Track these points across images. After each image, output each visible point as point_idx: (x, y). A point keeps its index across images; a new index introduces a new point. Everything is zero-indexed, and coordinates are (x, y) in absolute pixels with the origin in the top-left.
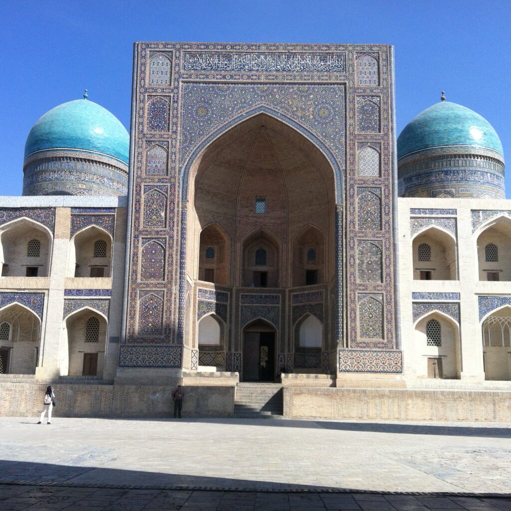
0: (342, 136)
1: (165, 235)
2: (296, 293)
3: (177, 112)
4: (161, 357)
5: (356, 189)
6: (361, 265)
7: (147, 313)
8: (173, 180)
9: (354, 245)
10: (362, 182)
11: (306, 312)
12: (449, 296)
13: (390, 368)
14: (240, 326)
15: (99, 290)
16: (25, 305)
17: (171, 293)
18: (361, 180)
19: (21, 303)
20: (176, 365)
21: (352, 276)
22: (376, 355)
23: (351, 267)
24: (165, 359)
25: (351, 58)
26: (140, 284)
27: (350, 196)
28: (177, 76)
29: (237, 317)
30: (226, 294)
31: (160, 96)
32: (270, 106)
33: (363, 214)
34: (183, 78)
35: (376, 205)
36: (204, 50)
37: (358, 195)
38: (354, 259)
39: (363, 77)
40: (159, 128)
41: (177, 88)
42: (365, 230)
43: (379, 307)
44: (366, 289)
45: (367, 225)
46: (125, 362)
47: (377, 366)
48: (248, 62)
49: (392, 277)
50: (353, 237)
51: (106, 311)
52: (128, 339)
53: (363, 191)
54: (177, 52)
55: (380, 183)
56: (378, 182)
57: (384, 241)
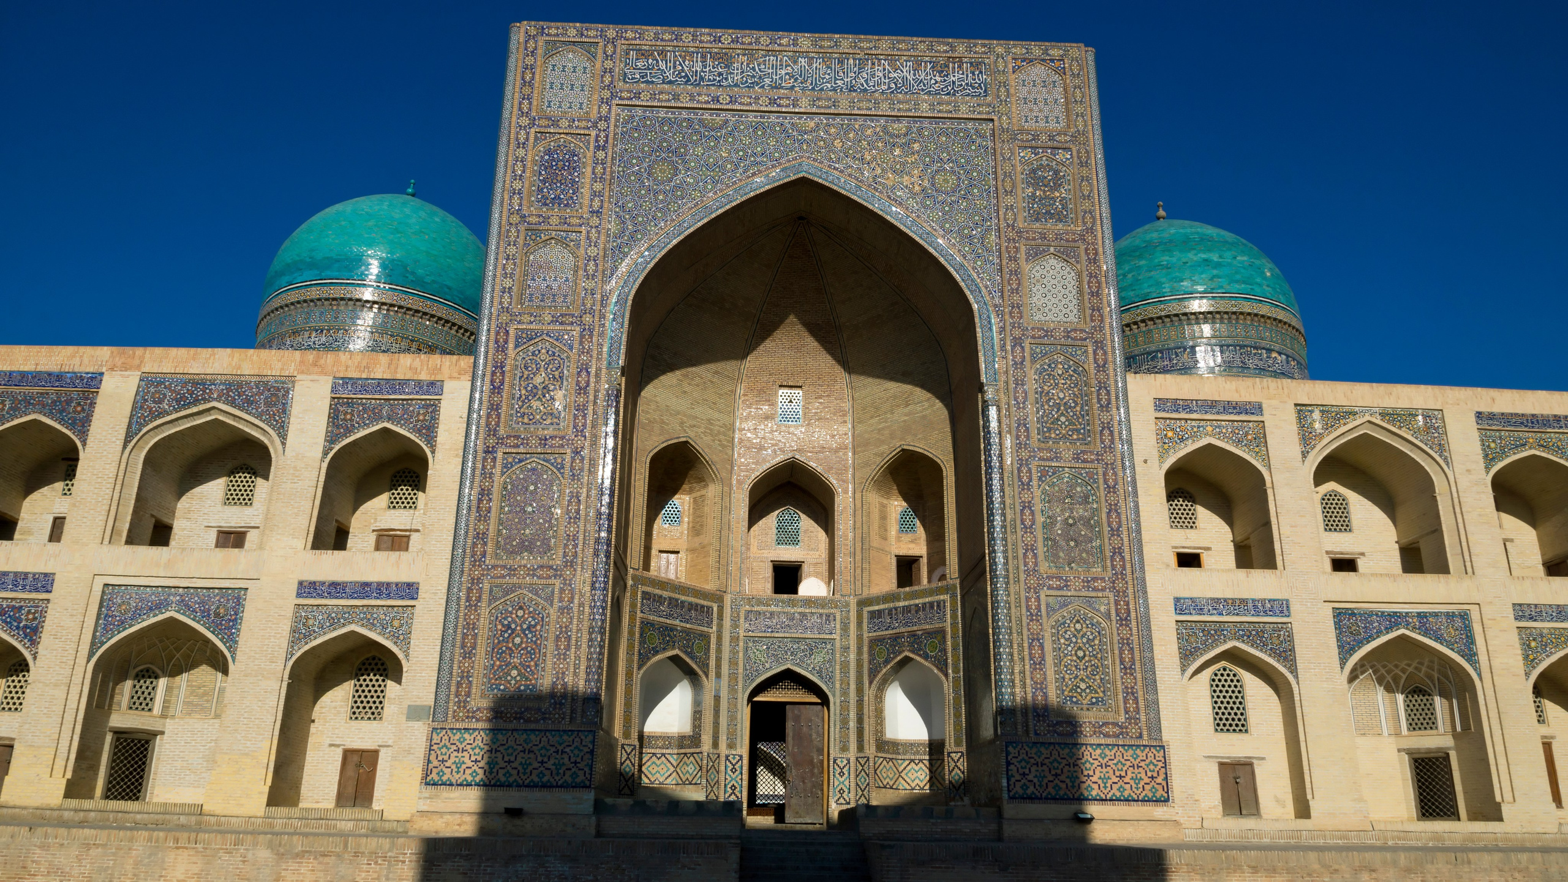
0: (989, 230)
1: (562, 446)
2: (876, 608)
3: (604, 169)
4: (540, 759)
5: (1027, 349)
6: (1048, 526)
7: (507, 642)
8: (587, 318)
9: (1030, 480)
10: (1041, 333)
11: (900, 653)
12: (1263, 606)
13: (1137, 789)
14: (740, 685)
15: (388, 584)
16: (194, 620)
17: (572, 591)
18: (1039, 329)
19: (184, 613)
20: (578, 780)
21: (1030, 555)
22: (1100, 755)
23: (1026, 533)
24: (549, 765)
25: (1001, 68)
26: (494, 567)
27: (1016, 363)
28: (606, 94)
29: (733, 663)
30: (709, 608)
31: (567, 134)
32: (821, 163)
33: (1046, 407)
34: (621, 98)
35: (1076, 386)
36: (669, 44)
37: (1034, 361)
38: (1033, 513)
39: (1031, 110)
40: (559, 205)
41: (607, 119)
42: (1054, 443)
43: (1099, 633)
44: (1067, 586)
45: (1058, 432)
46: (442, 771)
47: (1105, 784)
48: (770, 71)
49: (1127, 557)
50: (1027, 460)
51: (401, 637)
52: (455, 711)
53: (1046, 354)
54: (610, 46)
55: (1084, 335)
56: (1078, 335)
57: (1101, 471)
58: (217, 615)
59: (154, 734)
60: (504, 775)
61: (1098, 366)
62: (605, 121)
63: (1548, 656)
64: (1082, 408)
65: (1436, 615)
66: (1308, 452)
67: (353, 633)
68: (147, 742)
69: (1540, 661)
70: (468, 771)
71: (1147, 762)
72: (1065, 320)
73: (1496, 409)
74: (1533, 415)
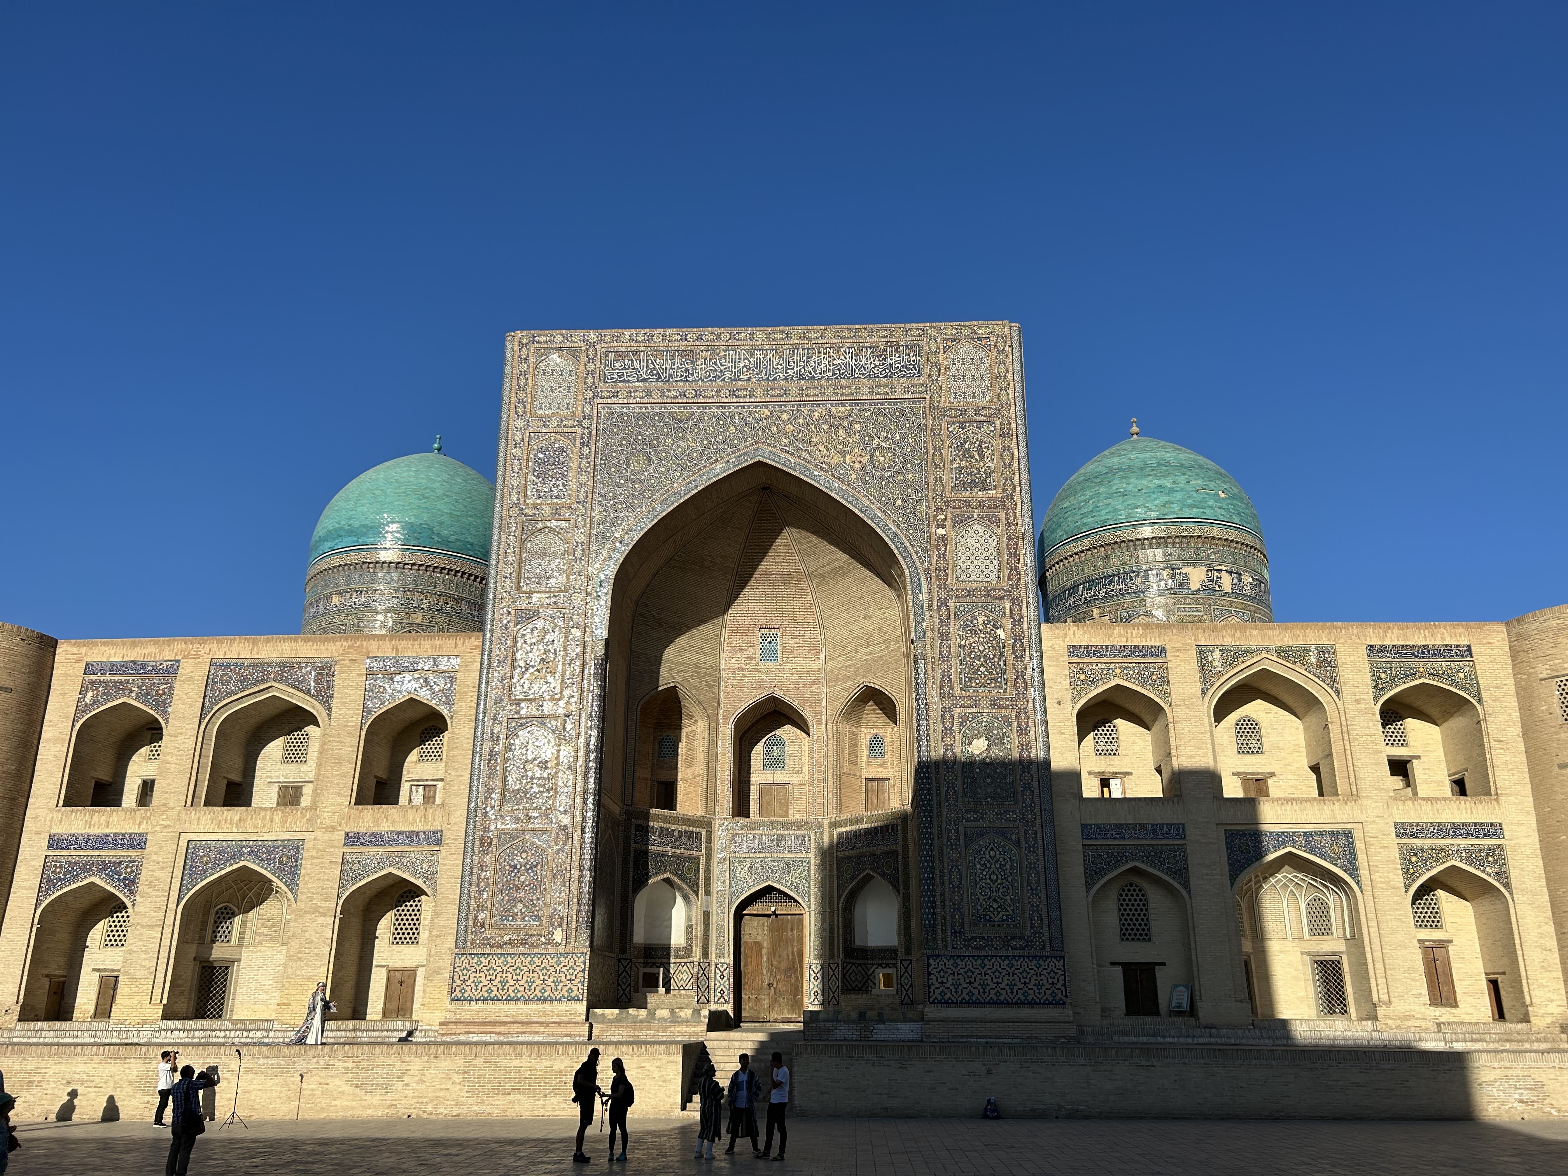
0: (919, 501)
1: (556, 711)
2: (844, 830)
3: (588, 463)
5: (952, 609)
7: (514, 880)
8: (576, 597)
9: (953, 725)
10: (965, 593)
11: (864, 870)
12: (1161, 830)
13: (1040, 994)
14: (727, 902)
15: (417, 833)
16: (262, 867)
17: (566, 835)
19: (254, 862)
20: (573, 995)
21: (951, 792)
22: (1008, 965)
23: (948, 772)
25: (933, 349)
26: (502, 817)
27: (942, 621)
28: (589, 394)
30: (696, 835)
31: (556, 433)
32: (774, 447)
33: (968, 659)
34: (601, 398)
35: (994, 640)
37: (957, 619)
39: (960, 387)
40: (551, 497)
41: (590, 417)
42: (974, 691)
43: (1010, 858)
44: (982, 818)
45: (977, 681)
46: (463, 989)
47: (1012, 989)
48: (730, 364)
49: (1036, 792)
50: (950, 707)
51: (429, 877)
52: (472, 939)
53: (968, 611)
54: (591, 349)
55: (1002, 593)
56: (998, 593)
57: (1014, 715)
58: (281, 863)
59: (232, 962)
60: (514, 991)
61: (1014, 620)
62: (589, 419)
63: (1428, 870)
64: (999, 659)
65: (1321, 834)
66: (1207, 689)
67: (390, 874)
68: (227, 968)
69: (1420, 875)
70: (484, 989)
71: (1049, 970)
72: (986, 580)
73: (1387, 642)
74: (1424, 646)
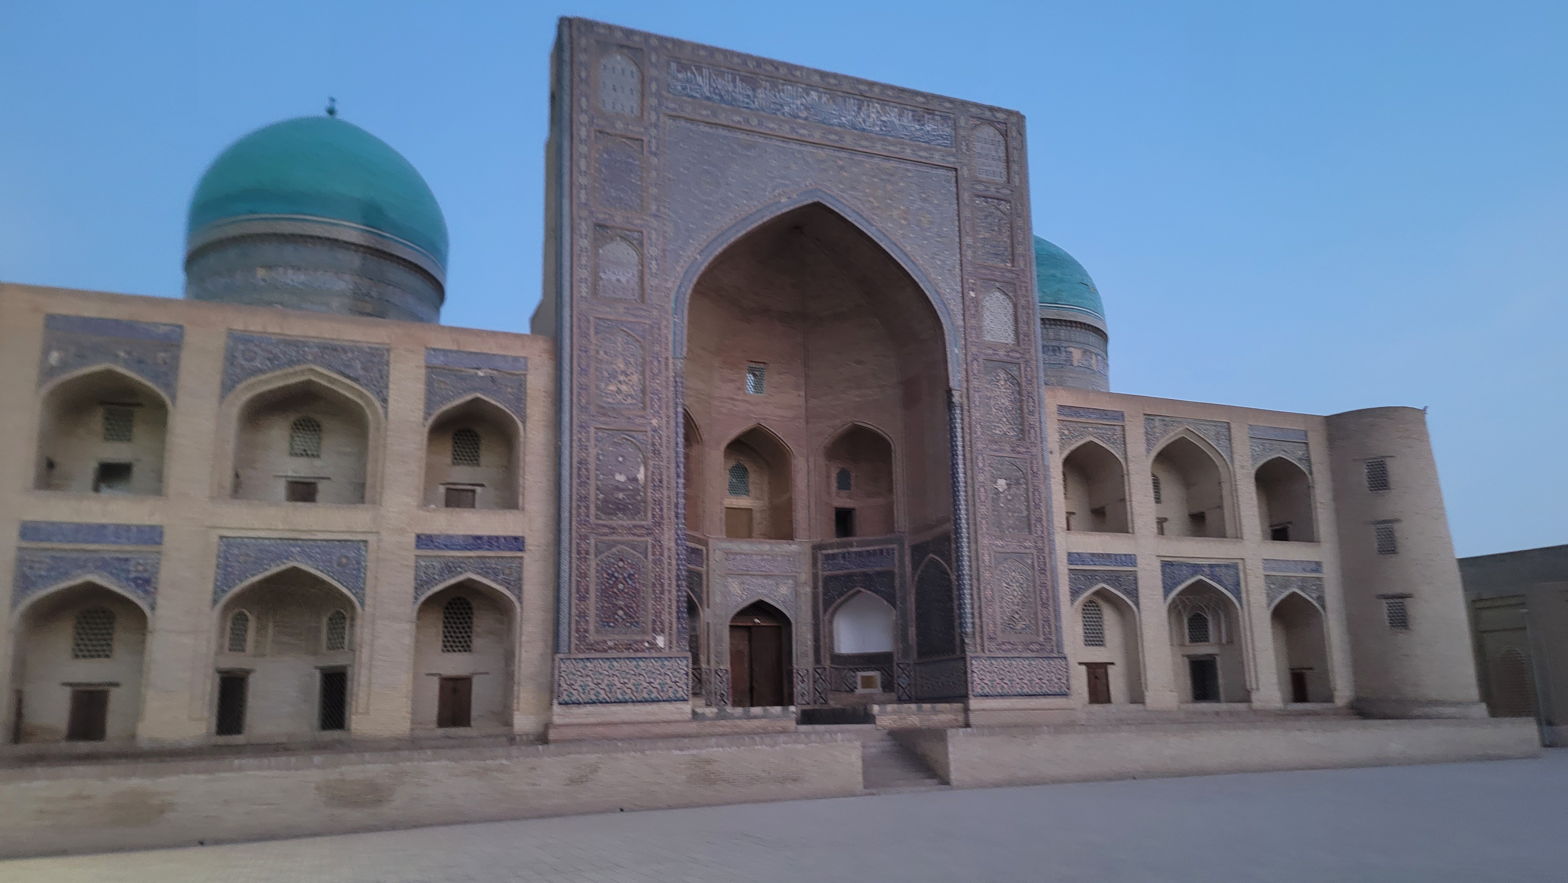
1: (644, 425)
2: (831, 552)
4: (648, 681)
7: (613, 588)
8: (655, 313)
10: (991, 351)
11: (854, 587)
12: (1120, 560)
13: (1050, 687)
14: (726, 614)
15: (497, 538)
16: (318, 570)
17: (661, 546)
18: (989, 348)
19: (307, 564)
21: (984, 522)
23: (982, 506)
24: (655, 684)
26: (597, 526)
27: (973, 374)
28: (654, 101)
30: (701, 551)
31: (622, 136)
35: (1013, 394)
36: (704, 60)
37: (985, 374)
38: (985, 491)
40: (621, 204)
41: (656, 126)
43: (1026, 579)
44: (1007, 545)
49: (1045, 524)
50: (981, 450)
51: (513, 584)
52: (576, 645)
53: (993, 368)
54: (653, 54)
55: (1018, 355)
56: (1014, 355)
57: (1028, 461)
58: (339, 564)
59: (248, 672)
60: (621, 694)
61: (1027, 380)
63: (1278, 595)
64: (1016, 411)
66: (1150, 447)
67: (470, 581)
69: (1276, 598)
71: (1059, 669)
72: (1003, 342)
